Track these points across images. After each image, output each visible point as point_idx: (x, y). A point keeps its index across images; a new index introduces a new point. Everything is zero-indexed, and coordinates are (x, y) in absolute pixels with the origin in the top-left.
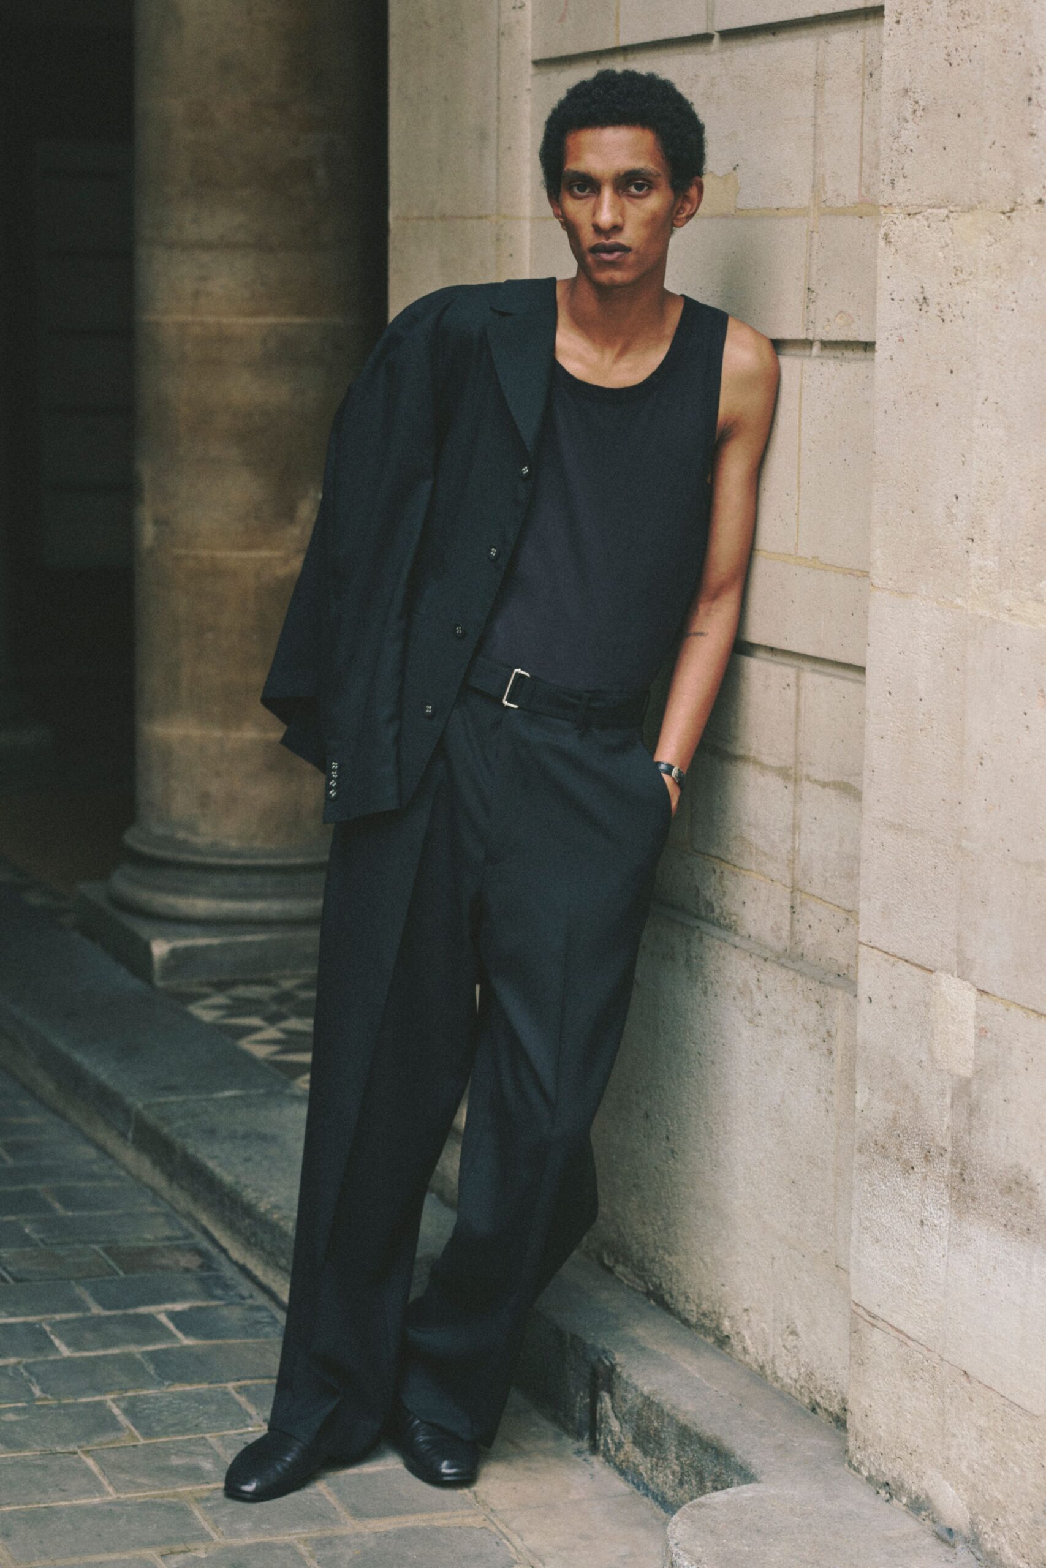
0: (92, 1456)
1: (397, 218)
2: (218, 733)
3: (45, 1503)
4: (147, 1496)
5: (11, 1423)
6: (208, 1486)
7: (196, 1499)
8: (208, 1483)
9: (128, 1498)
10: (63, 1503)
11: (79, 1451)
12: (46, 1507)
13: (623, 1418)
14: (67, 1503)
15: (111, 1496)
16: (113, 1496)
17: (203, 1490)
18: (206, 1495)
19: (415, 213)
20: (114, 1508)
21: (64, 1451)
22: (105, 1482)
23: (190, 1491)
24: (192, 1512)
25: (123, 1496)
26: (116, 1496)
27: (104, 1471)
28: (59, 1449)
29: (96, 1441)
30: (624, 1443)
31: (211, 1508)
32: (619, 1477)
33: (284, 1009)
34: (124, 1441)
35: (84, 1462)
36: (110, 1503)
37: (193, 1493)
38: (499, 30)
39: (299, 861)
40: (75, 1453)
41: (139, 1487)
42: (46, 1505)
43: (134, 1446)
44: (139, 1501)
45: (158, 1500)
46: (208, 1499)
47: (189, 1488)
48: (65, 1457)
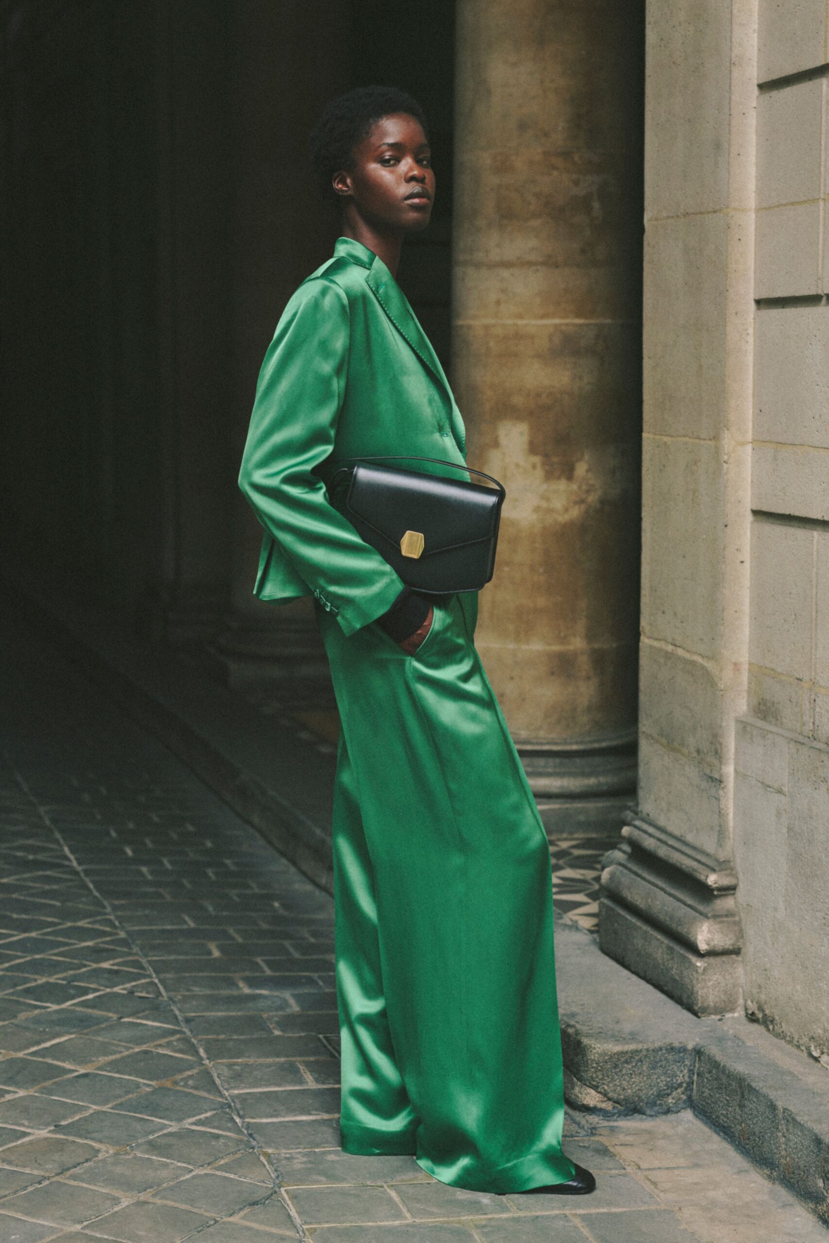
0: (395, 1190)
1: (650, 220)
2: (511, 646)
3: (356, 1223)
4: (436, 1222)
5: (333, 1161)
6: (486, 1217)
7: (476, 1225)
8: (485, 1214)
9: (422, 1223)
10: (370, 1224)
11: (385, 1186)
12: (357, 1226)
13: (826, 1176)
14: (374, 1224)
15: (408, 1220)
16: (410, 1221)
17: (481, 1219)
18: (484, 1223)
19: (664, 214)
20: (411, 1229)
21: (373, 1184)
22: (404, 1210)
23: (472, 1219)
24: (472, 1235)
25: (418, 1221)
26: (412, 1221)
27: (404, 1202)
28: (369, 1183)
29: (399, 1178)
30: (826, 1197)
31: (486, 1233)
32: (822, 1225)
33: (561, 862)
34: (421, 1179)
35: (388, 1194)
36: (407, 1225)
37: (473, 1221)
38: (731, 60)
39: (575, 747)
40: (382, 1187)
41: (432, 1214)
42: (357, 1224)
43: (429, 1184)
44: (430, 1225)
45: (446, 1225)
46: (485, 1226)
47: (471, 1217)
48: (374, 1189)
